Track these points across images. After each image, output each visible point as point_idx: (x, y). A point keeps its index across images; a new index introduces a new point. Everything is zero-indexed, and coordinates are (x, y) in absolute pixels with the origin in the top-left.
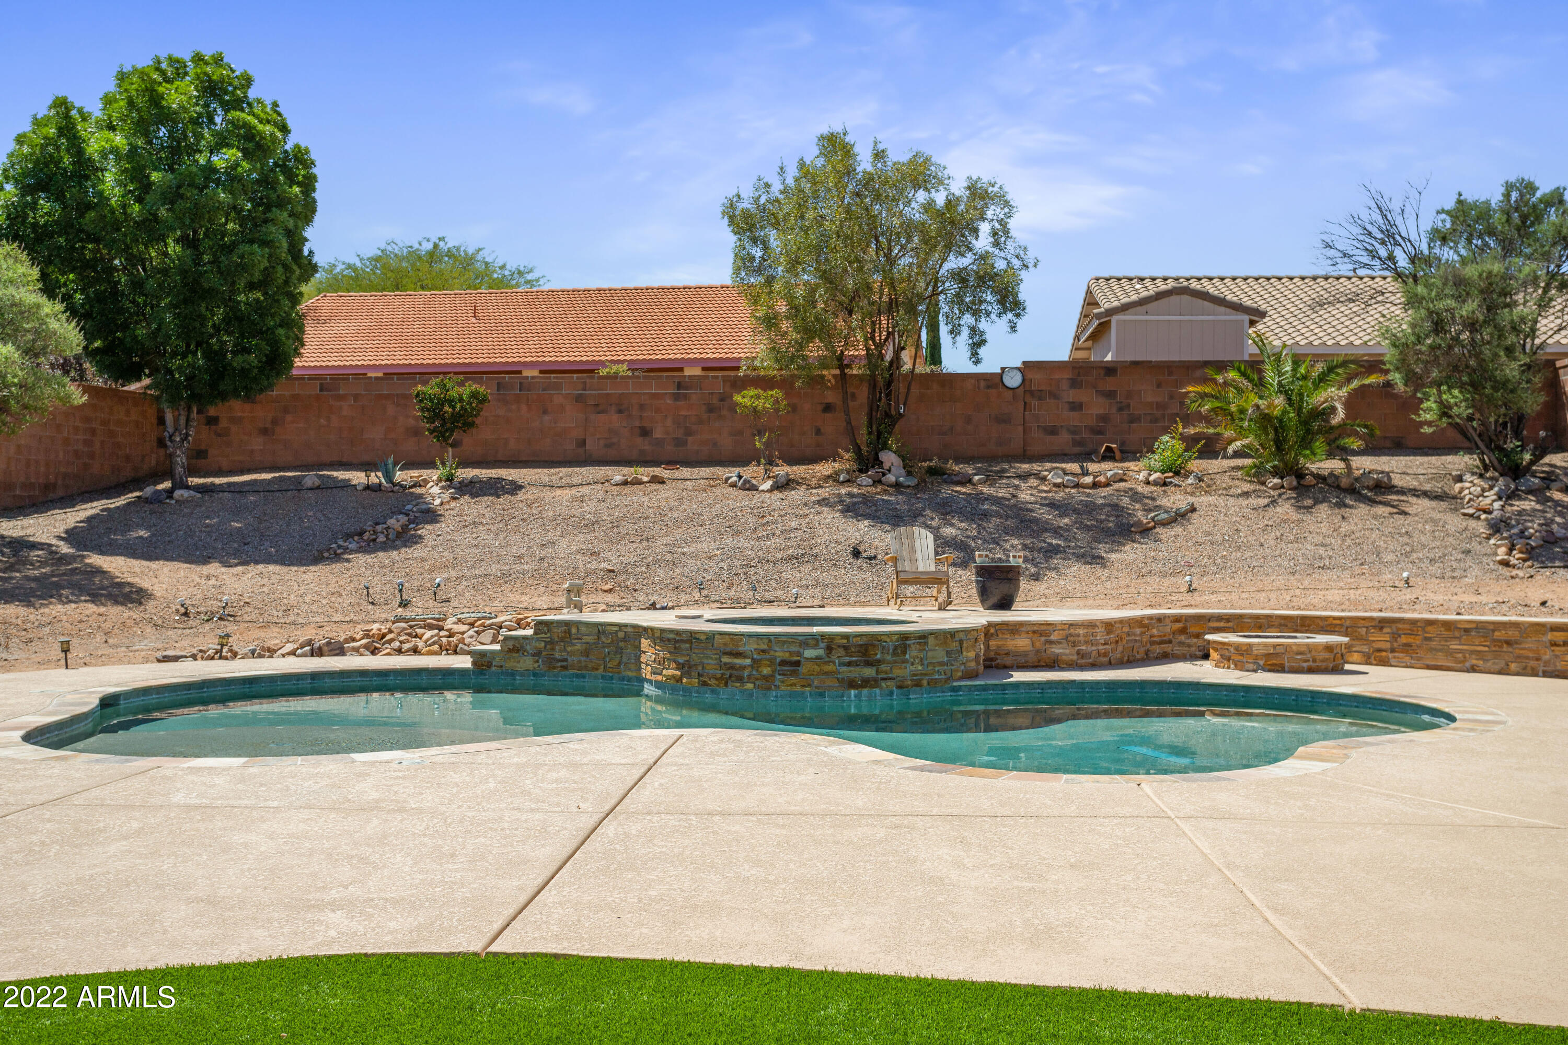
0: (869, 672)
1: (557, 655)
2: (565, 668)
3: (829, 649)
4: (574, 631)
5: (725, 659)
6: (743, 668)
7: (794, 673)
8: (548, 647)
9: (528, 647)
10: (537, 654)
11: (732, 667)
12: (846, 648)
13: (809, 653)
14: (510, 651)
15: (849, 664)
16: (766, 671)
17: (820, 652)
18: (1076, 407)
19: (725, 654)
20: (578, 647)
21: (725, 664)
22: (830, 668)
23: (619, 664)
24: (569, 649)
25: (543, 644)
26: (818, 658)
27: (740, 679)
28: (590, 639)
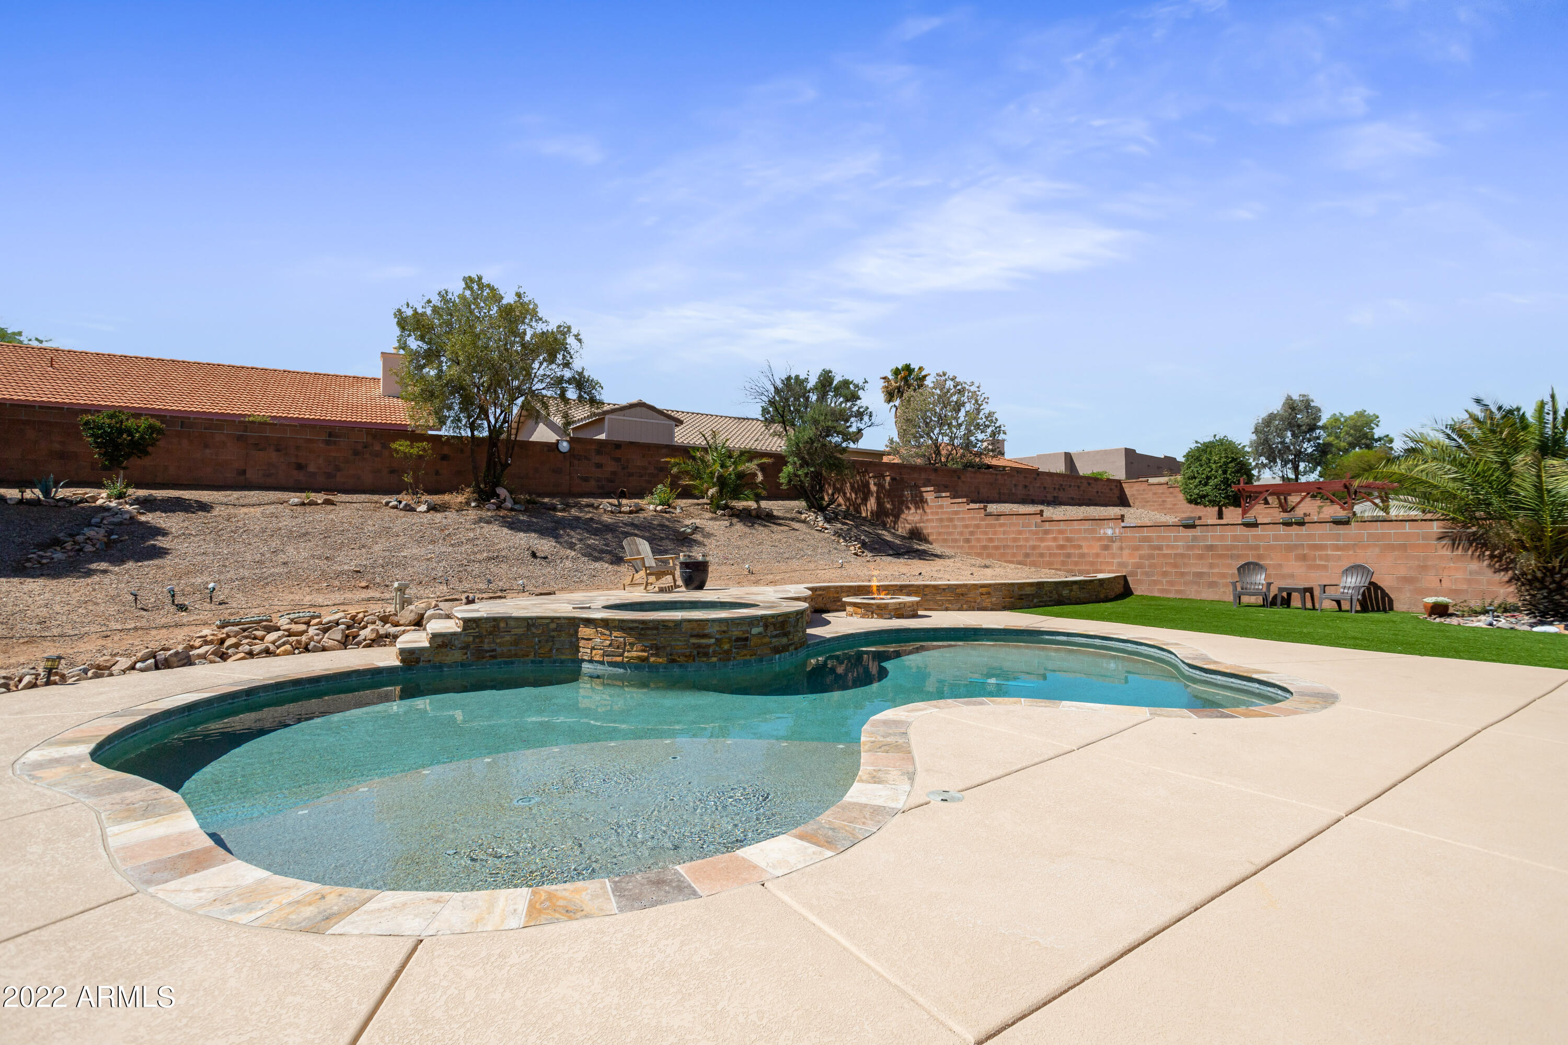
0: (784, 640)
1: (486, 647)
2: (494, 657)
3: (766, 626)
4: (502, 625)
5: (693, 640)
6: (709, 646)
7: (745, 646)
8: (477, 640)
9: (456, 642)
10: (466, 647)
11: (699, 646)
12: (774, 625)
13: (755, 631)
14: (439, 646)
15: (776, 636)
16: (726, 647)
17: (760, 629)
18: (599, 466)
19: (692, 636)
20: (508, 638)
21: (694, 644)
22: (767, 640)
23: (551, 650)
24: (498, 641)
25: (471, 639)
26: (760, 634)
27: (706, 655)
28: (520, 631)
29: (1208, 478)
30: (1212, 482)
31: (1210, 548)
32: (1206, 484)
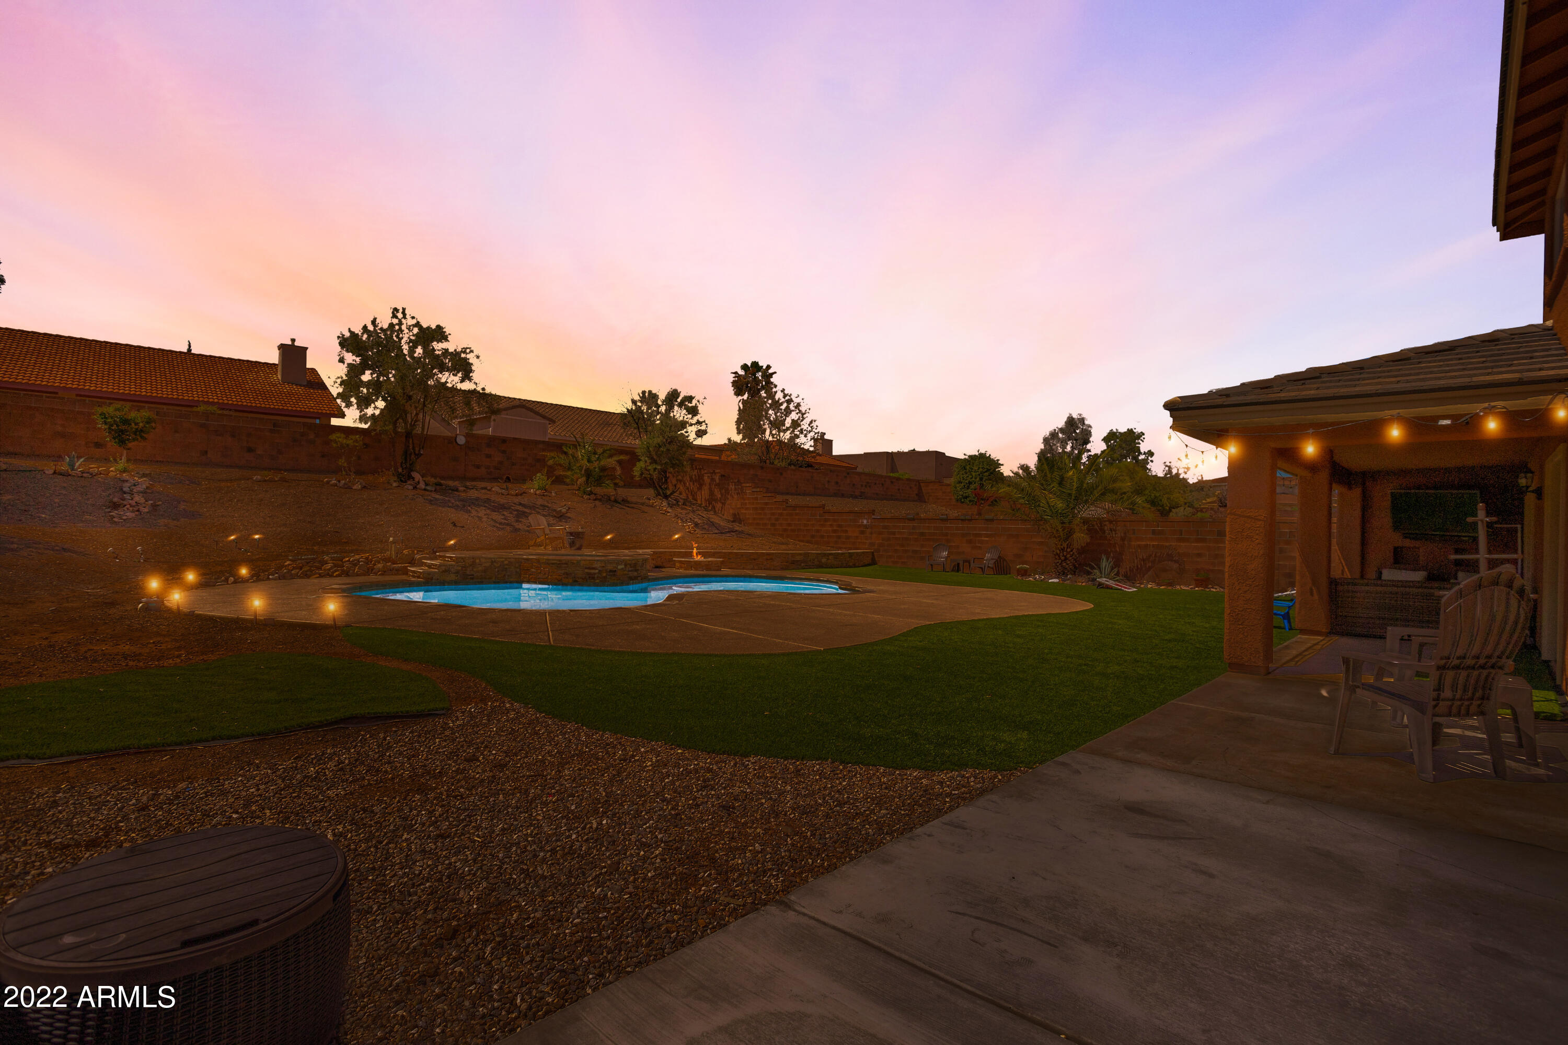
0: (635, 574)
1: (468, 573)
2: (472, 579)
3: (626, 565)
4: (477, 561)
5: (586, 571)
6: (595, 574)
7: (614, 575)
8: (464, 569)
9: (452, 570)
10: (457, 572)
11: (590, 574)
12: (630, 565)
13: (620, 567)
14: (443, 571)
15: (631, 571)
16: (604, 575)
17: (623, 566)
18: (488, 456)
19: (586, 568)
20: (480, 568)
21: (587, 573)
22: (625, 572)
23: (505, 575)
24: (475, 570)
25: (460, 568)
26: (622, 569)
27: (593, 578)
28: (488, 565)
29: (970, 483)
30: (972, 486)
31: (922, 534)
32: (968, 488)
